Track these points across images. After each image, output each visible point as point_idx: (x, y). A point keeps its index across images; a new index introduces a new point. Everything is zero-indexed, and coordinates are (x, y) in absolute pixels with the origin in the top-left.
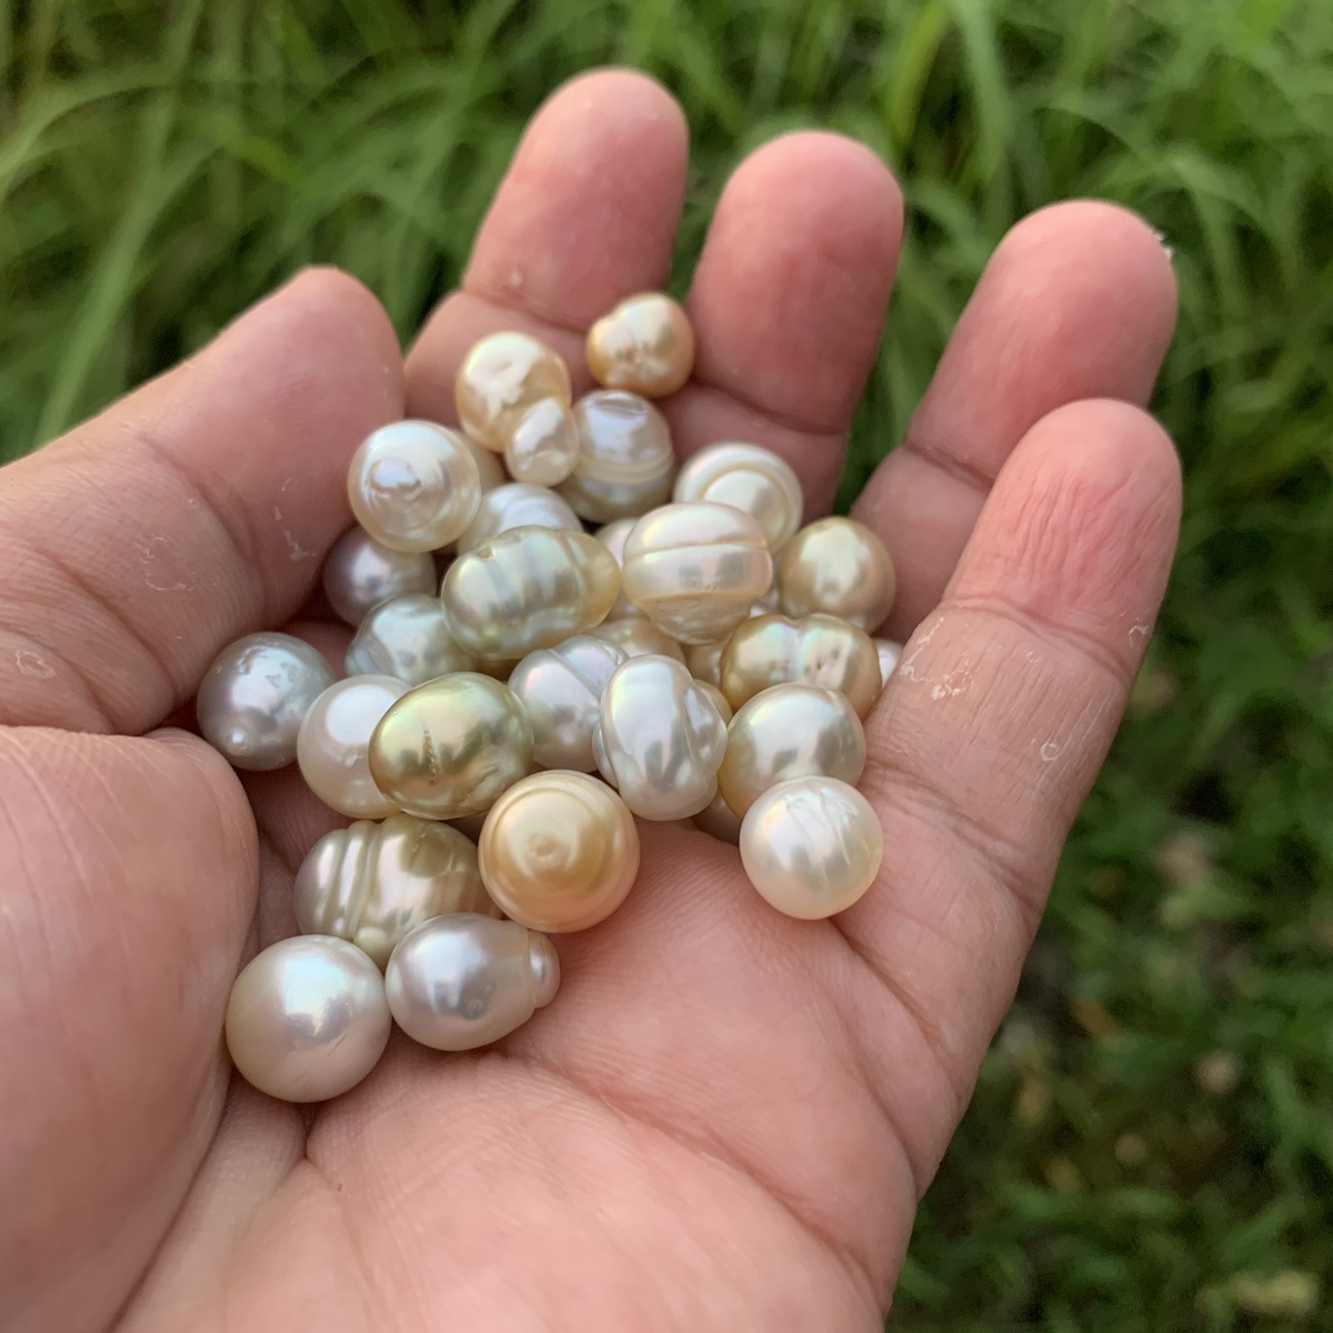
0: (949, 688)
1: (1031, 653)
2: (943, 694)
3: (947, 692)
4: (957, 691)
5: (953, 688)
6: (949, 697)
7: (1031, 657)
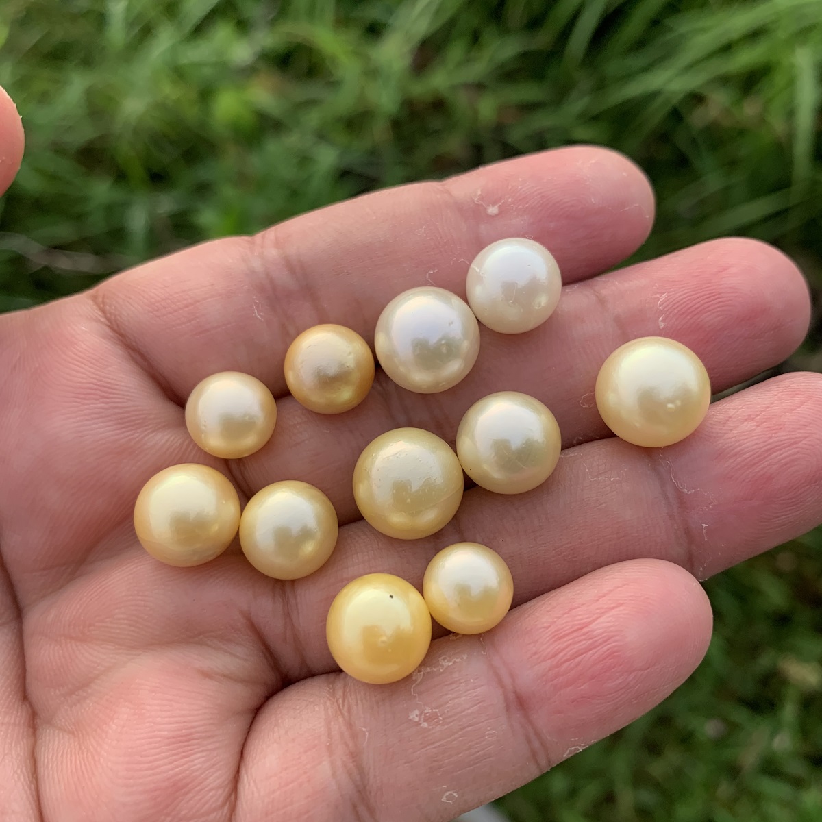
0: (422, 719)
1: (491, 732)
2: (417, 719)
3: (419, 721)
4: (425, 725)
5: (425, 721)
6: (418, 724)
7: (489, 734)
